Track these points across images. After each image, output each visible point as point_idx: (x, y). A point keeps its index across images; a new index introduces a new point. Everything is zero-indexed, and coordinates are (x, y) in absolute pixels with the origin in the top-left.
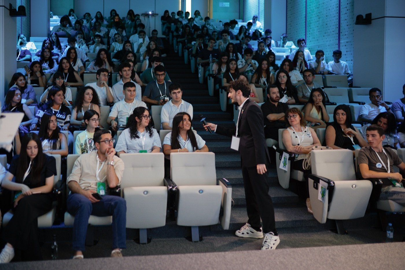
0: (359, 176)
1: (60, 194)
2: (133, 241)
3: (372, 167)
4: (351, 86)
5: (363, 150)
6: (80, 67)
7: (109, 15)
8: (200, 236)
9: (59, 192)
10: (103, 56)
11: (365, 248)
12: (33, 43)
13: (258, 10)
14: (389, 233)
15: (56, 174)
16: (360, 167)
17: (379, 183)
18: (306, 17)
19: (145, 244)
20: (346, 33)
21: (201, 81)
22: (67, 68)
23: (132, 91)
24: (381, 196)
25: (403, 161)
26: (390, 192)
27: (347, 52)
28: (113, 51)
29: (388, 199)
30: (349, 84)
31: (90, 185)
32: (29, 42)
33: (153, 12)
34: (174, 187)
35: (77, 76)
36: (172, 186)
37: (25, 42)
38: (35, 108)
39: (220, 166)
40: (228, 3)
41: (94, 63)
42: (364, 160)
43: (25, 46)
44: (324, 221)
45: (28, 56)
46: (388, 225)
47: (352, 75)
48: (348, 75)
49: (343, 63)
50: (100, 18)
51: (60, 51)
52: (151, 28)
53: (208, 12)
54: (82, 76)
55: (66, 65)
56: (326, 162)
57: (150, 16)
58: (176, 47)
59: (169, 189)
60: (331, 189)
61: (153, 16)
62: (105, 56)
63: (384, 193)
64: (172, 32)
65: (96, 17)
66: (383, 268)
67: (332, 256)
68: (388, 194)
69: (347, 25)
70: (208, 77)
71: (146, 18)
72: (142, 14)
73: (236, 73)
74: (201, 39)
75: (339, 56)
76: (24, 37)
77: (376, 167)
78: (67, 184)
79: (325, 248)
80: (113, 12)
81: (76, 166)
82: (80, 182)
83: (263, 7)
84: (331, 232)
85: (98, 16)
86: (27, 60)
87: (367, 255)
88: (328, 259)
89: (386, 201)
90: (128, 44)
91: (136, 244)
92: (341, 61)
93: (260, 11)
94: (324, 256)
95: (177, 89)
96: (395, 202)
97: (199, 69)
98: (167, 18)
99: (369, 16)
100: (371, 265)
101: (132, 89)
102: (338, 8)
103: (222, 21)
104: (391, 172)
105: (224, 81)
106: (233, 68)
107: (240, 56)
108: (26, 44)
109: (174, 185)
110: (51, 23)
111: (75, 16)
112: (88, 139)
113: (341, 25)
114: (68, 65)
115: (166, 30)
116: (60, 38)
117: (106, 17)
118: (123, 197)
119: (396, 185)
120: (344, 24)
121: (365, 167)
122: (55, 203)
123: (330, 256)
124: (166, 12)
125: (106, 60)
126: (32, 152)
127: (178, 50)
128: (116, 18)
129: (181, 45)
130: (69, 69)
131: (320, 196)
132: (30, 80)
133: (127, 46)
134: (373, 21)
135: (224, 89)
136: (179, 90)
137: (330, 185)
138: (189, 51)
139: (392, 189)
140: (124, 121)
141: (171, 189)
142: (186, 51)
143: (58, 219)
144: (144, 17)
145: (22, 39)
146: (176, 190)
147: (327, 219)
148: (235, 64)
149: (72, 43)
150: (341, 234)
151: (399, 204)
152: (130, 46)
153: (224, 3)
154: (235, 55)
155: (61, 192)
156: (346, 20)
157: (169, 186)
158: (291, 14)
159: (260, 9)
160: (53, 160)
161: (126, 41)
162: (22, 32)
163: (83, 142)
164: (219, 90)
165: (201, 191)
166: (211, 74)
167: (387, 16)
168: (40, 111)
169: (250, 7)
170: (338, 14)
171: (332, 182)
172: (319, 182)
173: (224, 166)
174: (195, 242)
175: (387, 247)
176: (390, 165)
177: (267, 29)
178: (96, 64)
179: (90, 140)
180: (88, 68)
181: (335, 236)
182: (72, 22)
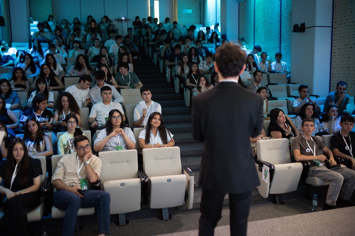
0: (293, 160)
1: (46, 191)
2: (114, 224)
3: (303, 152)
4: (289, 82)
5: (296, 139)
6: (61, 71)
7: (86, 21)
8: (170, 215)
9: (46, 190)
10: (81, 61)
11: (296, 218)
12: (15, 48)
13: (216, 16)
14: (314, 202)
15: (42, 174)
16: (294, 152)
17: (308, 164)
18: (254, 24)
19: (124, 225)
20: (286, 38)
21: (169, 80)
22: (48, 73)
23: (108, 94)
24: (309, 174)
25: (325, 146)
26: (315, 171)
27: (286, 53)
28: (91, 55)
29: (314, 176)
30: (287, 80)
31: (73, 182)
32: (11, 48)
33: (126, 17)
34: (146, 179)
35: (59, 81)
36: (144, 178)
37: (7, 48)
38: (20, 112)
39: (185, 155)
40: (191, 10)
41: (74, 68)
42: (297, 146)
43: (7, 51)
44: (267, 196)
45: (11, 62)
46: (313, 196)
47: (290, 73)
48: (287, 73)
49: (283, 63)
50: (77, 23)
51: (41, 56)
52: (124, 32)
53: (174, 17)
54: (63, 80)
55: (47, 71)
56: (268, 149)
57: (123, 22)
58: (147, 50)
59: (142, 181)
60: (272, 171)
61: (126, 21)
62: (84, 60)
63: (311, 172)
64: (143, 37)
65: (74, 22)
66: (308, 234)
67: (271, 228)
68: (314, 172)
69: (287, 32)
70: (174, 77)
71: (120, 23)
72: (116, 20)
73: (197, 74)
74: (168, 44)
75: (280, 57)
76: (5, 44)
77: (306, 152)
78: (52, 182)
79: (267, 220)
80: (90, 18)
81: (59, 167)
82: (64, 180)
83: (220, 14)
84: (272, 203)
85: (76, 21)
86: (10, 65)
87: (297, 224)
88: (268, 230)
89: (313, 177)
90: (104, 50)
91: (116, 226)
92: (281, 61)
93: (217, 17)
94: (265, 227)
95: (147, 90)
96: (319, 178)
97: (167, 70)
98: (138, 23)
99: (303, 25)
100: (300, 232)
101: (108, 92)
102: (280, 17)
103: (185, 25)
104: (316, 155)
105: (188, 81)
106: (194, 70)
107: (201, 58)
108: (8, 49)
109: (146, 177)
110: (31, 28)
111: (54, 21)
112: (70, 139)
113: (282, 32)
114: (49, 70)
115: (137, 34)
116: (41, 43)
117: (83, 23)
118: (103, 189)
119: (320, 165)
120: (284, 31)
121: (297, 152)
122: (42, 198)
123: (270, 227)
124: (137, 18)
125: (85, 65)
126: (18, 154)
127: (148, 52)
128: (92, 24)
129: (150, 48)
130: (50, 74)
131: (263, 176)
132: (14, 85)
133: (103, 51)
134: (306, 29)
135: (187, 88)
136: (149, 92)
137: (271, 168)
138: (157, 55)
139: (317, 169)
140: (102, 121)
141: (144, 181)
142: (156, 54)
143: (47, 212)
144: (118, 22)
145: (3, 45)
146: (148, 181)
147: (269, 194)
148: (196, 66)
149: (53, 48)
150: (280, 204)
151: (322, 179)
152: (105, 51)
153: (187, 10)
154: (197, 58)
155: (47, 190)
156: (286, 27)
157: (142, 178)
158: (243, 21)
159: (217, 15)
160: (38, 162)
161: (102, 46)
162: (4, 39)
163: (65, 142)
164: (184, 89)
165: (169, 180)
166: (176, 75)
167: (317, 25)
168: (24, 117)
169: (209, 14)
170: (279, 23)
171: (272, 166)
172: (263, 166)
173: (189, 155)
174: (166, 220)
175: (312, 216)
176: (316, 150)
177: (224, 33)
178: (75, 68)
179: (71, 140)
180: (68, 72)
181: (275, 206)
182: (52, 27)
